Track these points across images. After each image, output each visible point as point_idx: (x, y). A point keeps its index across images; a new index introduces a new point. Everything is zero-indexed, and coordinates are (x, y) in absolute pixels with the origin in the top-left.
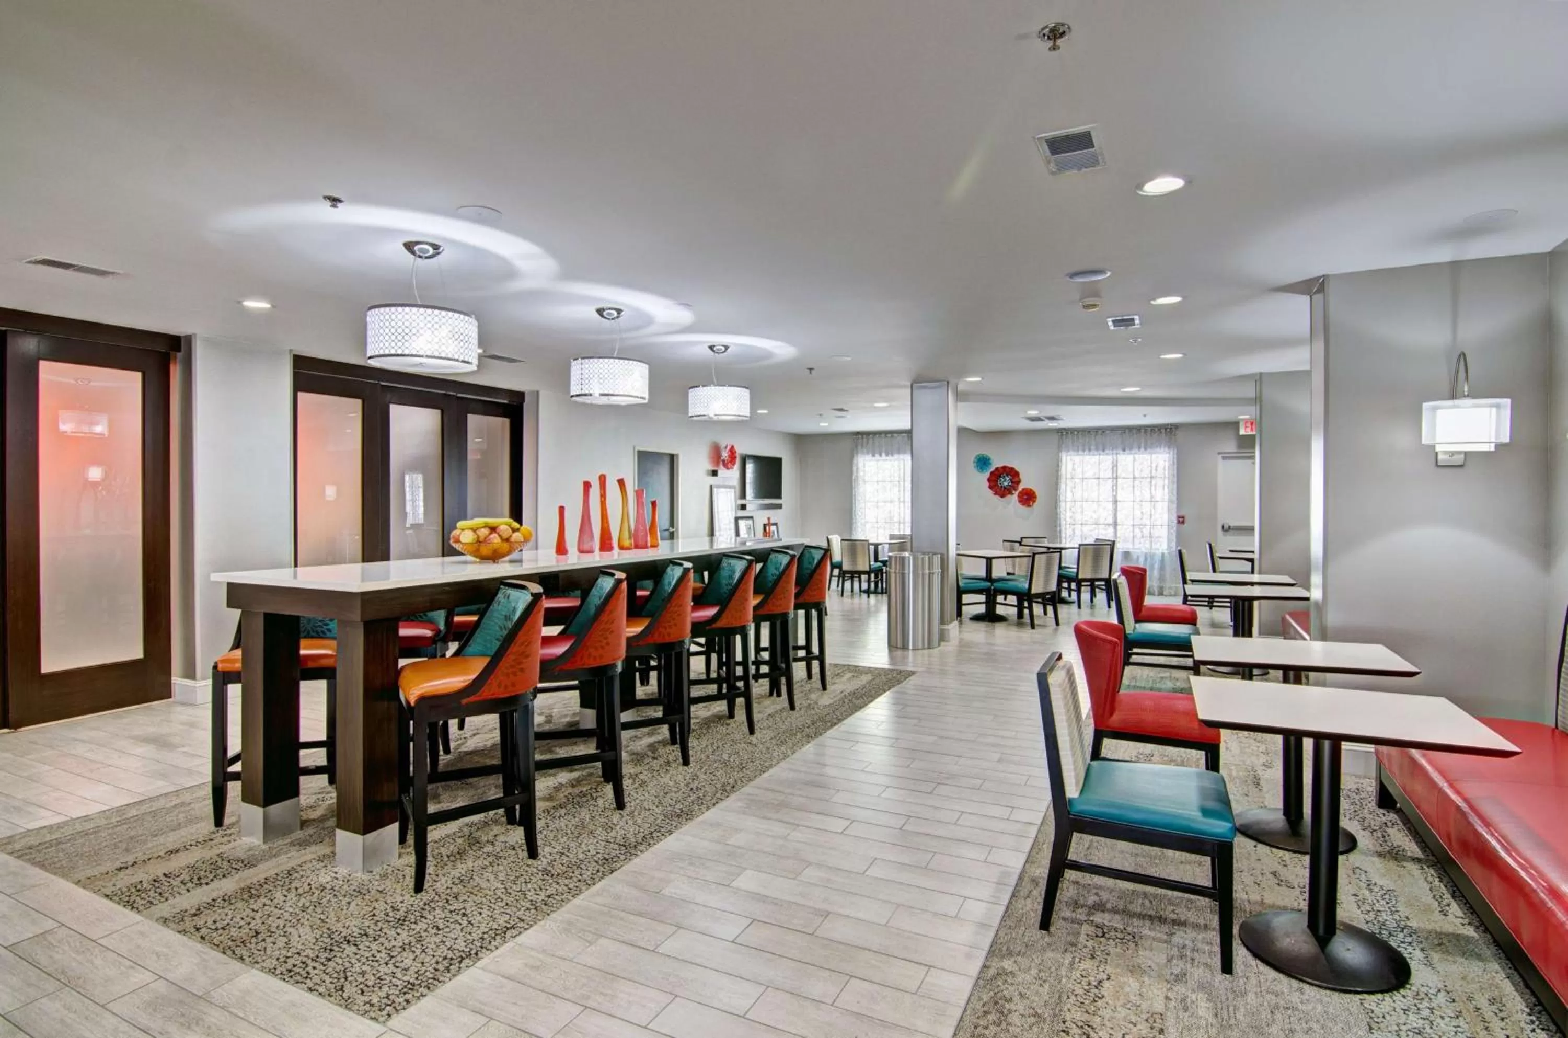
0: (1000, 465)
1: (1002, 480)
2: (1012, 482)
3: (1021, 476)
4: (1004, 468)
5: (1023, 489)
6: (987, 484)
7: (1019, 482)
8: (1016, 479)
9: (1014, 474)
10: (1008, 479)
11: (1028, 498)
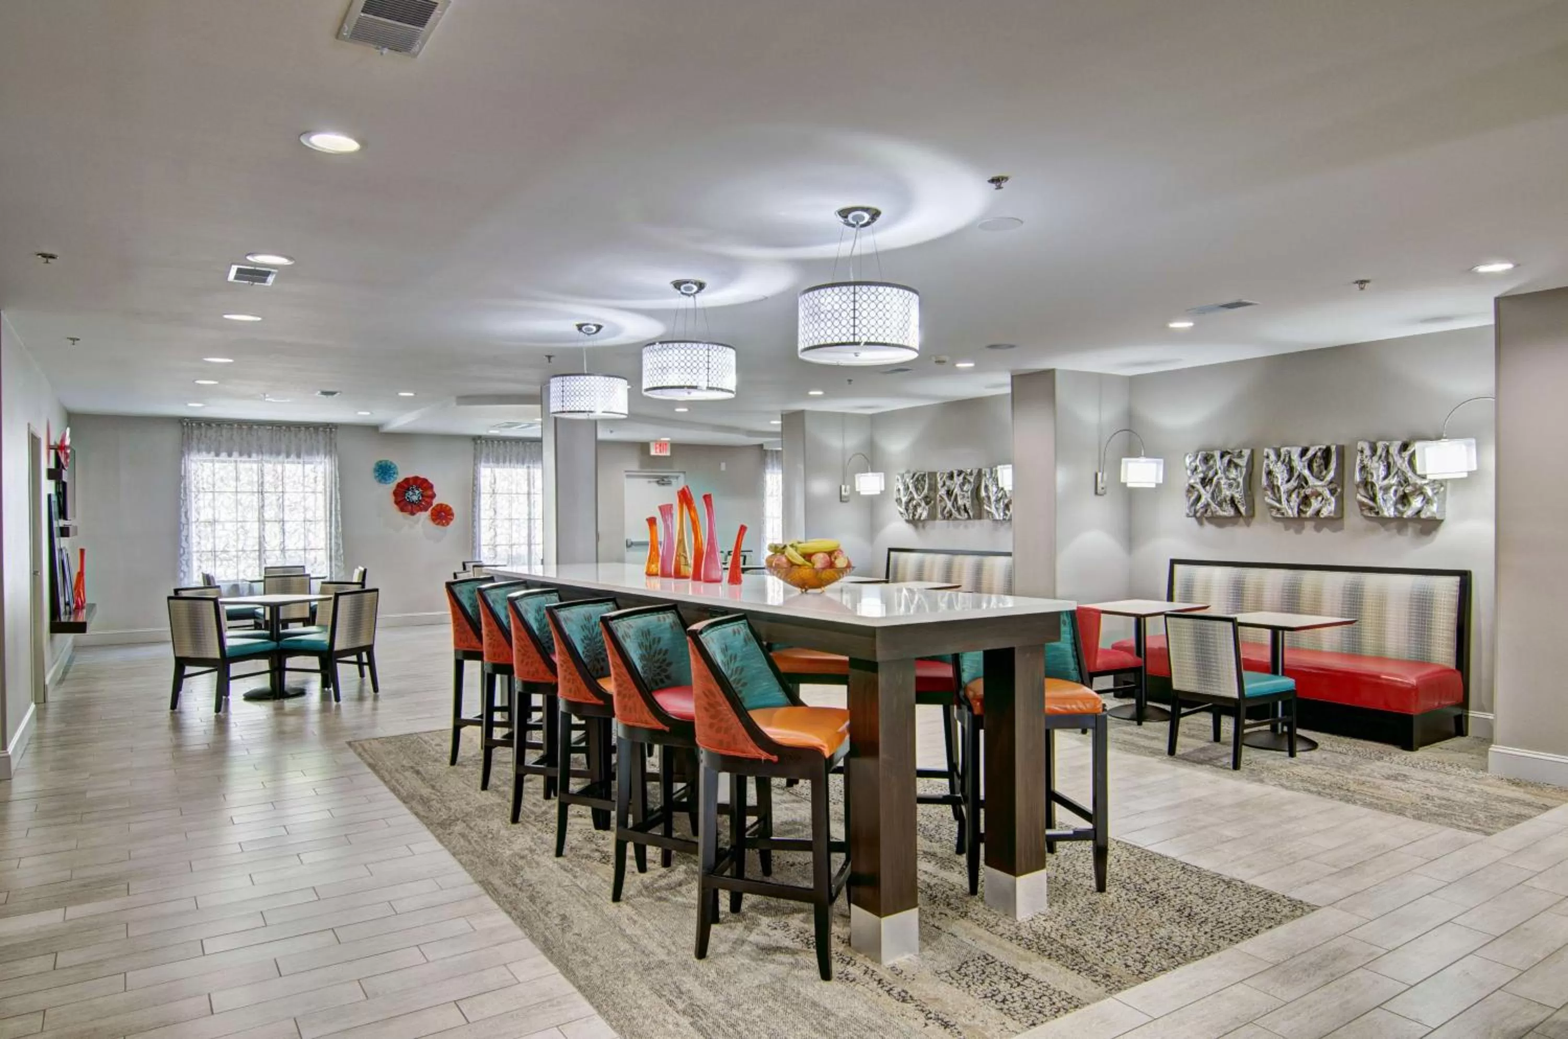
0: (411, 475)
1: (411, 493)
2: (422, 496)
3: (436, 490)
4: (416, 479)
5: (437, 505)
6: (392, 498)
7: (433, 496)
8: (430, 493)
9: (424, 485)
10: (417, 492)
11: (442, 515)
